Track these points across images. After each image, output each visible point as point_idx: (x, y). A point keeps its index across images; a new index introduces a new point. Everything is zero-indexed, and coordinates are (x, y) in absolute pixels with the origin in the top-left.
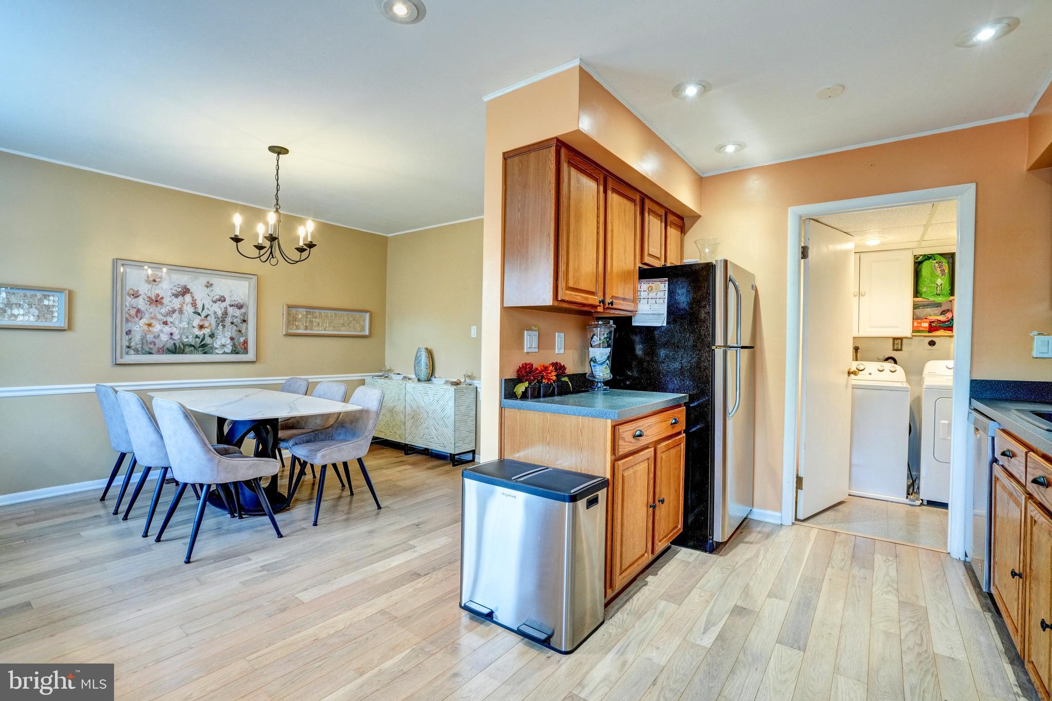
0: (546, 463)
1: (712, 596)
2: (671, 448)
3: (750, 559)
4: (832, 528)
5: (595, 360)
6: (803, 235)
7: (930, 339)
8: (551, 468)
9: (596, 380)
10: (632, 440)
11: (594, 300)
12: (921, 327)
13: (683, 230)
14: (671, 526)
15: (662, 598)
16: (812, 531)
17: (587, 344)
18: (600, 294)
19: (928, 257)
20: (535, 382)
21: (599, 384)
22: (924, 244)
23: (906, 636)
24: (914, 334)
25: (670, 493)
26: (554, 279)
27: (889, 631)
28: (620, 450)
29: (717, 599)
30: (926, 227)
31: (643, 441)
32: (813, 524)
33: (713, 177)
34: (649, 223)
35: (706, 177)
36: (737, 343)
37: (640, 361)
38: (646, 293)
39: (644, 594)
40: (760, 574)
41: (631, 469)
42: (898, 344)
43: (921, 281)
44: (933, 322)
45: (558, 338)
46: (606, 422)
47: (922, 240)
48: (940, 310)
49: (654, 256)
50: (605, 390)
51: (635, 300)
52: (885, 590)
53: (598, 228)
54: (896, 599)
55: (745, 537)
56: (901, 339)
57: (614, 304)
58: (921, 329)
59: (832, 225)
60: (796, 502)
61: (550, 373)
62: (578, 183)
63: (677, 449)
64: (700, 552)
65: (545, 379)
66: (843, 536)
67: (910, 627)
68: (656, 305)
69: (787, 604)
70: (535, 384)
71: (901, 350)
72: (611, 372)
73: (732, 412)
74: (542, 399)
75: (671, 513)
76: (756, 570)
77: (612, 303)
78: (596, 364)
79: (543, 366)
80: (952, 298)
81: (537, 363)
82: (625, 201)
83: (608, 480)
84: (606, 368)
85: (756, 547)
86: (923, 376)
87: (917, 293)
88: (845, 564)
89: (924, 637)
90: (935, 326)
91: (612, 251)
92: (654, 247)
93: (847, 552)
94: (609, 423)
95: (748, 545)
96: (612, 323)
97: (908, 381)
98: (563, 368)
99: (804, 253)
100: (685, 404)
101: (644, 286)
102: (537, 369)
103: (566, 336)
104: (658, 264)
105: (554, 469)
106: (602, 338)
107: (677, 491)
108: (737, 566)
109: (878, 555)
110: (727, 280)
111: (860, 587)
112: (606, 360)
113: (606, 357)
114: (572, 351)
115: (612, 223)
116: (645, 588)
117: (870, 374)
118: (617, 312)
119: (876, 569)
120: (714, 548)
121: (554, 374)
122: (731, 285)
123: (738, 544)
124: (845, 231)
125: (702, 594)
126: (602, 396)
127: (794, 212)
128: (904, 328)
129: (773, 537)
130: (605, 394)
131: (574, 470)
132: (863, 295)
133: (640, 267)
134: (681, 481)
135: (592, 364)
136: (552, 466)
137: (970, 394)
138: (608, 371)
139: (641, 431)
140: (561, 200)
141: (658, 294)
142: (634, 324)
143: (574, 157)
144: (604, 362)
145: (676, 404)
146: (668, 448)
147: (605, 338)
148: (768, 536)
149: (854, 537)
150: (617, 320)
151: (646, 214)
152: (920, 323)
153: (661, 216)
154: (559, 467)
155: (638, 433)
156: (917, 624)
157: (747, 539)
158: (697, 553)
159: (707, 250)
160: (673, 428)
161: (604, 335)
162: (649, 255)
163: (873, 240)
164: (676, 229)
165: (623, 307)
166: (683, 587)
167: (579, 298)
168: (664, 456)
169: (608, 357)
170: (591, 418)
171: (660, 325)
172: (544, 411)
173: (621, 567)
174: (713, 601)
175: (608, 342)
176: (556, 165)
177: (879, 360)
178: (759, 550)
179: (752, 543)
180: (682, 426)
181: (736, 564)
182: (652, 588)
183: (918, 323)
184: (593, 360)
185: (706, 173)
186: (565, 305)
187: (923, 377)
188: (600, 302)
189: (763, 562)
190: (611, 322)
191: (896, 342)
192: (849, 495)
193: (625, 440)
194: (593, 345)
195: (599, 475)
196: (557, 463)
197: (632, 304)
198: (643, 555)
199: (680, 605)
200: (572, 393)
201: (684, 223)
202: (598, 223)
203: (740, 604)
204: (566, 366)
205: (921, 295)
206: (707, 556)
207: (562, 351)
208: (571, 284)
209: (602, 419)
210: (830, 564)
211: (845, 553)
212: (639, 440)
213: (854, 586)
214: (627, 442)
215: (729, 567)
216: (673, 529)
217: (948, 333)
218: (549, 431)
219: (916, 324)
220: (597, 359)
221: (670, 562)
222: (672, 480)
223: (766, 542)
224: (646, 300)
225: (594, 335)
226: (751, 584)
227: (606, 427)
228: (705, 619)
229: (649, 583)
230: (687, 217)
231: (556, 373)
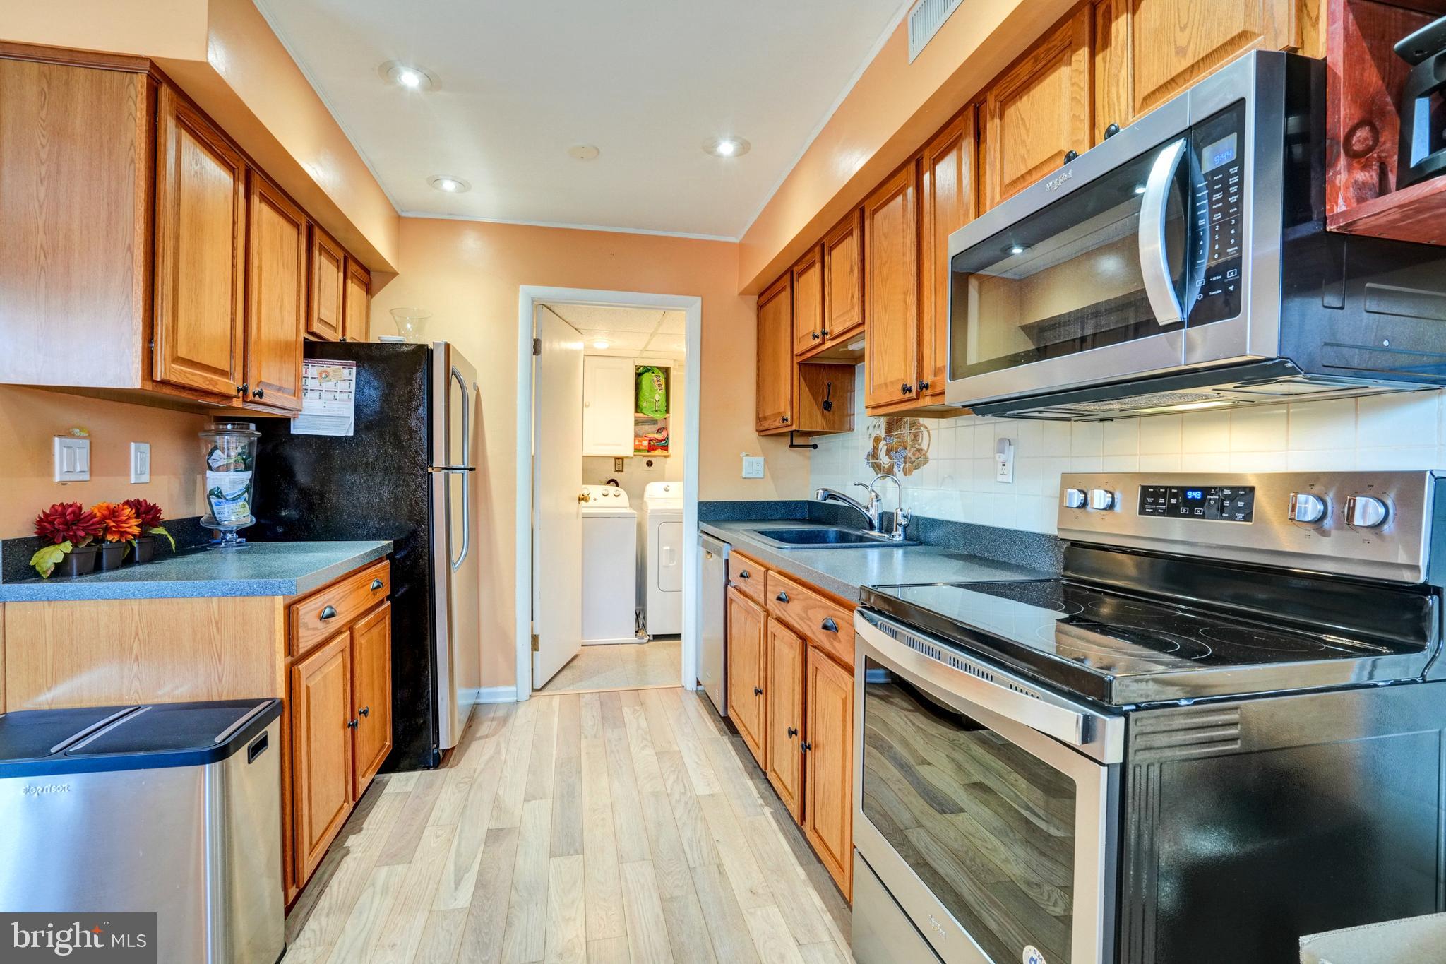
0: (131, 699)
1: (453, 831)
2: (374, 626)
3: (490, 759)
4: (573, 690)
5: (221, 492)
6: (535, 325)
7: (648, 459)
8: (146, 706)
9: (222, 528)
10: (320, 625)
11: (229, 385)
12: (642, 445)
13: (369, 289)
14: (378, 745)
15: (379, 864)
16: (553, 700)
17: (200, 465)
18: (239, 375)
19: (648, 369)
20: (89, 541)
21: (229, 536)
22: (645, 354)
23: (672, 789)
24: (636, 453)
25: (373, 697)
26: (144, 338)
27: (655, 790)
28: (301, 645)
29: (461, 832)
30: (652, 335)
31: (335, 624)
32: (552, 690)
33: (416, 219)
34: (320, 268)
35: (405, 218)
36: (464, 464)
37: (305, 493)
38: (316, 382)
39: (347, 869)
40: (508, 775)
41: (318, 672)
42: (619, 464)
43: (641, 394)
44: (651, 440)
45: (136, 451)
46: (273, 602)
47: (645, 350)
48: (656, 427)
49: (327, 323)
50: (239, 544)
51: (298, 392)
52: (641, 745)
53: (233, 257)
54: (653, 752)
55: (477, 731)
56: (622, 458)
57: (264, 395)
58: (641, 448)
59: (564, 317)
60: (532, 669)
61: (125, 522)
62: (197, 165)
63: (380, 626)
64: (420, 772)
65: (113, 533)
66: (587, 697)
67: (673, 777)
68: (335, 402)
69: (550, 801)
70: (88, 545)
71: (622, 471)
72: (253, 513)
73: (457, 561)
74: (105, 575)
75: (376, 726)
76: (502, 772)
77: (260, 394)
78: (220, 500)
79: (108, 508)
80: (667, 415)
81: (91, 502)
82: (282, 221)
83: (282, 701)
84: (244, 506)
85: (493, 741)
86: (645, 499)
87: (637, 408)
88: (597, 729)
89: (685, 782)
90: (654, 445)
91: (259, 304)
92: (327, 308)
93: (595, 714)
94: (280, 602)
95: (482, 741)
96: (254, 429)
97: (631, 506)
98: (154, 510)
99: (536, 348)
100: (388, 557)
101: (313, 369)
102: (92, 516)
103: (153, 449)
104: (334, 336)
105: (154, 706)
106: (233, 454)
107: (383, 690)
108: (476, 775)
109: (625, 708)
110: (449, 373)
111: (618, 751)
112: (244, 493)
113: (243, 487)
114: (166, 477)
115: (259, 253)
116: (348, 859)
117: (595, 500)
118: (267, 410)
119: (627, 727)
120: (437, 760)
121: (134, 522)
122: (454, 380)
123: (470, 744)
124: (576, 327)
125: (440, 833)
126: (236, 557)
127: (527, 293)
128: (627, 449)
129: (511, 721)
130: (239, 552)
131: (203, 698)
132: (587, 406)
133: (305, 339)
134: (387, 672)
135: (214, 500)
136: (149, 702)
137: (698, 517)
138: (247, 511)
139: (331, 607)
140: (161, 186)
141: (338, 385)
142: (294, 431)
143: (188, 112)
144: (239, 496)
145: (377, 558)
146: (369, 627)
147: (239, 454)
148: (504, 720)
149: (598, 695)
150: (262, 423)
151: (316, 253)
152: (641, 441)
153: (338, 261)
154: (167, 700)
155: (327, 612)
156: (676, 772)
157: (479, 735)
158: (416, 774)
159: (409, 326)
160: (375, 594)
161: (237, 448)
162: (320, 320)
163: (601, 343)
164: (358, 286)
165: (276, 402)
166: (408, 833)
167: (198, 379)
168: (363, 641)
169: (247, 489)
170: (238, 599)
171: (342, 434)
172: (123, 597)
173: (310, 843)
174: (456, 837)
175: (244, 460)
176: (147, 115)
177: (601, 483)
178: (498, 744)
179: (487, 737)
180: (386, 591)
181: (475, 772)
182: (360, 854)
183: (639, 441)
184: (219, 494)
185: (407, 211)
186: (168, 391)
187: (645, 502)
188: (238, 390)
189: (508, 757)
190: (253, 427)
191: (618, 461)
192: (582, 646)
193: (307, 626)
194: (215, 465)
195: (261, 697)
196: (160, 693)
197: (294, 398)
198: (342, 807)
199: (410, 863)
200: (175, 555)
201: (370, 278)
202: (234, 248)
203: (494, 825)
204: (159, 506)
205: (642, 410)
206: (431, 774)
207: (145, 478)
208: (182, 352)
209: (263, 598)
210: (583, 735)
211: (593, 716)
212: (328, 623)
213: (612, 752)
214: (311, 629)
215: (466, 780)
216: (380, 750)
217: (664, 453)
218: (137, 634)
219: (637, 443)
220: (222, 491)
221: (378, 803)
222: (375, 676)
223: (504, 729)
224: (318, 393)
225: (216, 448)
226: (501, 792)
227: (273, 610)
228: (452, 868)
229: (351, 849)
230: (377, 271)
231: (139, 521)
